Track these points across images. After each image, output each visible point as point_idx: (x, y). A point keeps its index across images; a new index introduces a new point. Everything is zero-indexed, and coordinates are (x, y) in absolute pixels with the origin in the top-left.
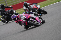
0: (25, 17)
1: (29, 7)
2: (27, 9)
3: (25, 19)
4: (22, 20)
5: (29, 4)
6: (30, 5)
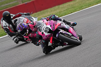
0: (49, 26)
1: (13, 21)
2: (10, 25)
3: (50, 31)
4: (43, 33)
5: (14, 15)
6: (14, 18)
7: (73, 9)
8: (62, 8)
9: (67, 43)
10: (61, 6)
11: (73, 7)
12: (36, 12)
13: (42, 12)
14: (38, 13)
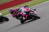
3: (26, 12)
7: (35, 4)
8: (29, 3)
9: (34, 18)
10: (29, 2)
11: (35, 3)
12: (17, 5)
13: (19, 5)
14: (17, 6)
